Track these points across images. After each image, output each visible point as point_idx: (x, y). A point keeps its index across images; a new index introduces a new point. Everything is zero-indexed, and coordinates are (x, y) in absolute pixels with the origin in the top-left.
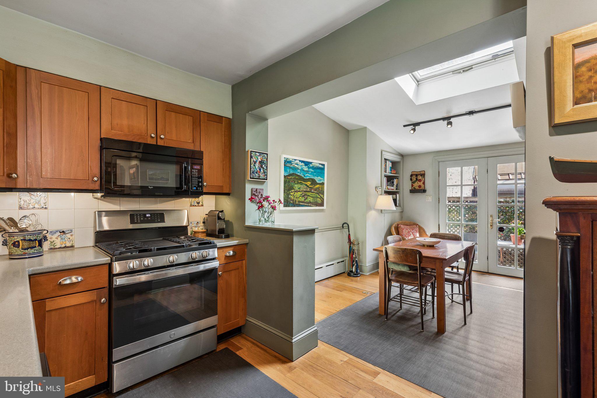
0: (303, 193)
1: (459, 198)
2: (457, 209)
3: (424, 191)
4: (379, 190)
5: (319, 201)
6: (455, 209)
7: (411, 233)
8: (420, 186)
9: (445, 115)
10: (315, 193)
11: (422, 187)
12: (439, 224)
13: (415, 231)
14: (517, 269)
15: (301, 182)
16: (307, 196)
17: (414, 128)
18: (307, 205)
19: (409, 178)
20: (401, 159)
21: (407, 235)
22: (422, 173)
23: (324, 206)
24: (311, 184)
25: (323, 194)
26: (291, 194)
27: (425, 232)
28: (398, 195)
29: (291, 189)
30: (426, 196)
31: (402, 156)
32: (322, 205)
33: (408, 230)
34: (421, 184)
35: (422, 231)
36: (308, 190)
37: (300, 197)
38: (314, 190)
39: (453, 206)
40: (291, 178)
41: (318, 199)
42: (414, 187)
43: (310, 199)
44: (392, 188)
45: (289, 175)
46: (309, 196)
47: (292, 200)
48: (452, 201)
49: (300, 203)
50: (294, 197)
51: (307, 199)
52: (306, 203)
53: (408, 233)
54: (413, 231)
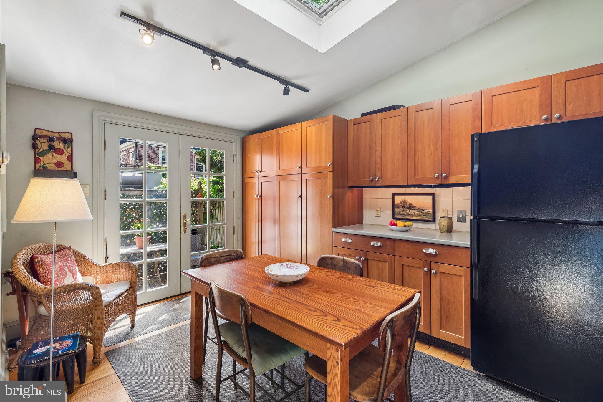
3: (72, 174)
7: (66, 269)
8: (59, 164)
9: (213, 44)
11: (67, 165)
12: (105, 239)
13: (72, 263)
19: (28, 142)
21: (61, 276)
22: (66, 136)
27: (86, 260)
33: (57, 263)
34: (63, 158)
35: (81, 259)
42: (42, 163)
53: (60, 271)
54: (68, 265)
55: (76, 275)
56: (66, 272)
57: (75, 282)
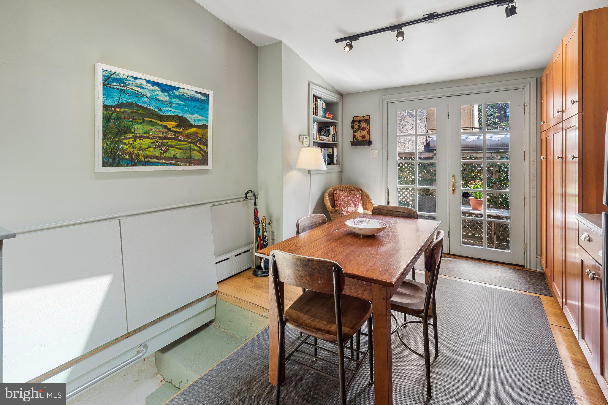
0: (157, 141)
1: (412, 154)
2: (410, 167)
3: (369, 143)
4: (306, 141)
5: (197, 156)
6: (407, 167)
7: (351, 202)
8: (363, 137)
9: (395, 22)
10: (186, 141)
11: (367, 138)
12: (388, 189)
13: (357, 199)
14: (485, 249)
15: (151, 121)
16: (168, 146)
17: (350, 43)
18: (169, 162)
19: (350, 125)
20: (340, 99)
21: (346, 205)
22: (366, 118)
23: (207, 165)
24: (178, 126)
25: (206, 144)
26: (125, 141)
27: (369, 200)
28: (335, 149)
29: (125, 133)
30: (372, 150)
31: (341, 95)
32: (204, 161)
33: (346, 197)
34: (365, 133)
35: (366, 198)
36: (171, 135)
37: (149, 147)
38: (184, 136)
39: (405, 164)
40: (124, 112)
41: (195, 152)
42: (356, 137)
43: (172, 152)
44: (327, 138)
45: (118, 105)
46: (172, 146)
47: (127, 154)
48: (403, 158)
49: (150, 160)
50: (133, 148)
51: (167, 151)
52: (165, 158)
53: (346, 202)
54: (353, 200)
55: (358, 207)
56: (350, 204)
57: (355, 211)
